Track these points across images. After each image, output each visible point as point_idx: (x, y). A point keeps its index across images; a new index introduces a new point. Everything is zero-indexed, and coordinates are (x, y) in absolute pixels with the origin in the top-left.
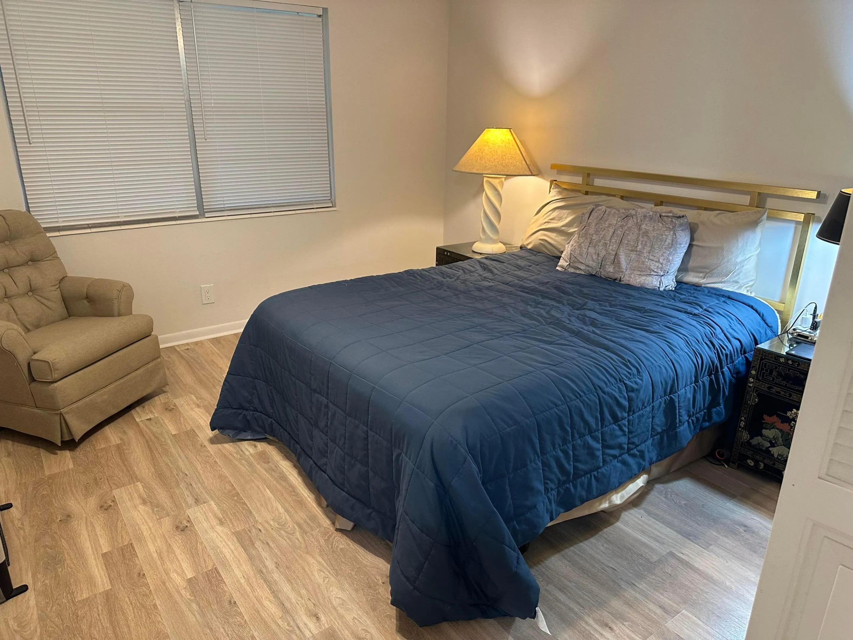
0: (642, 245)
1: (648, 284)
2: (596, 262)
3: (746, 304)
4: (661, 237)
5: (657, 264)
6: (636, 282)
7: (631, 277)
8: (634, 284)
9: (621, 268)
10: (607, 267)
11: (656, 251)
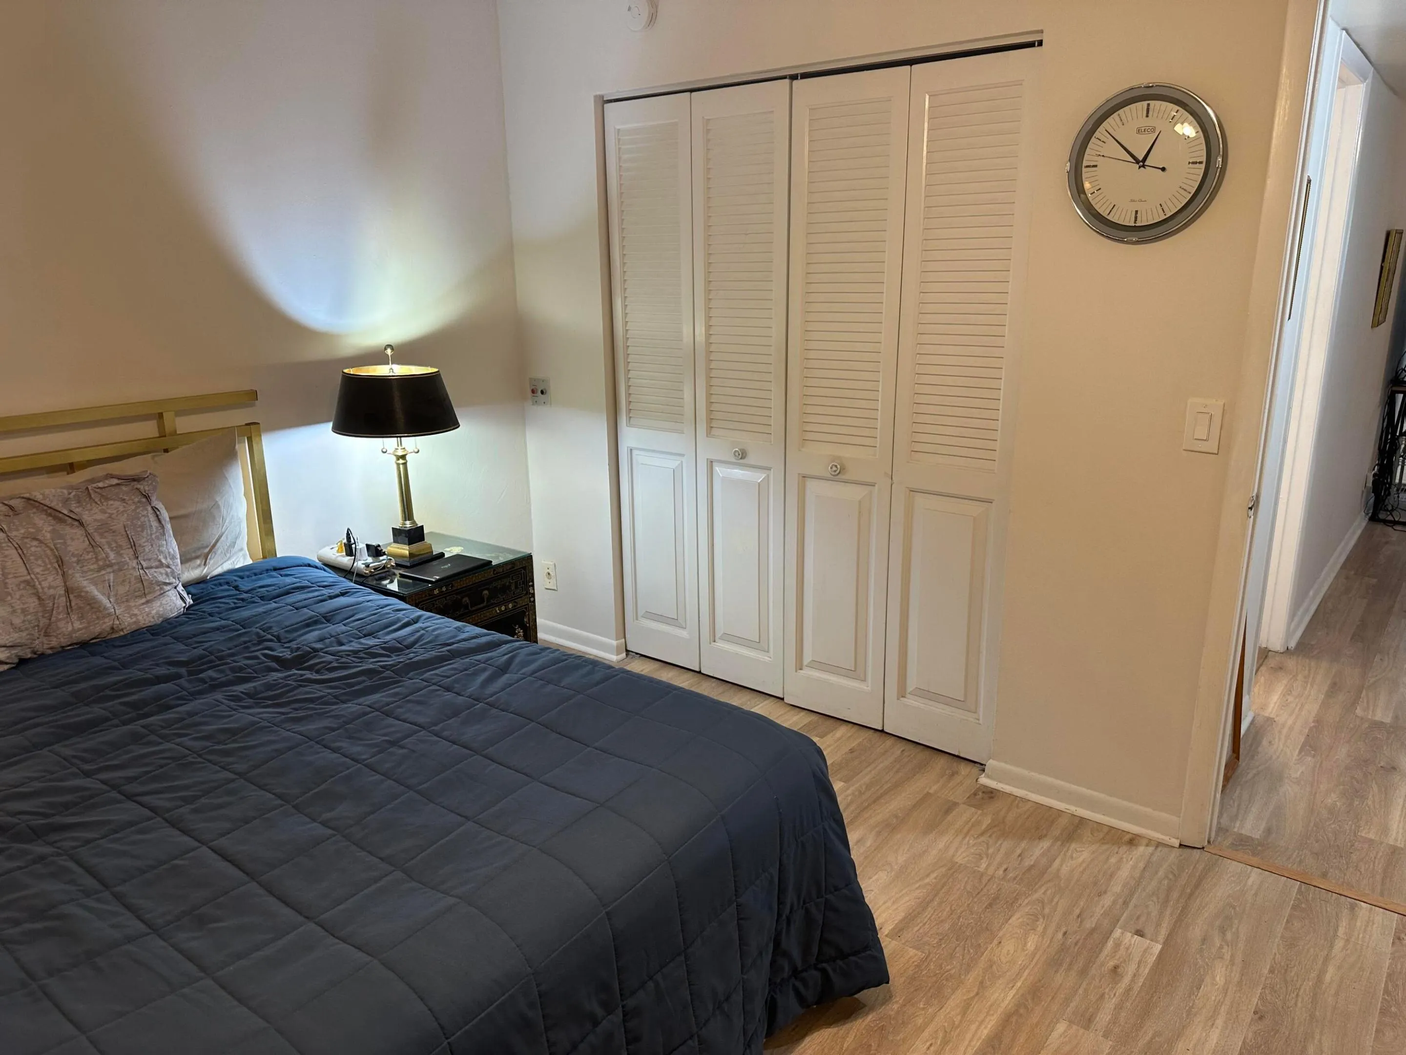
0: (112, 550)
1: (171, 610)
2: (27, 629)
3: (301, 566)
4: (139, 523)
5: (162, 570)
6: (153, 617)
7: (136, 615)
8: (150, 622)
9: (104, 608)
10: (61, 624)
11: (147, 550)
